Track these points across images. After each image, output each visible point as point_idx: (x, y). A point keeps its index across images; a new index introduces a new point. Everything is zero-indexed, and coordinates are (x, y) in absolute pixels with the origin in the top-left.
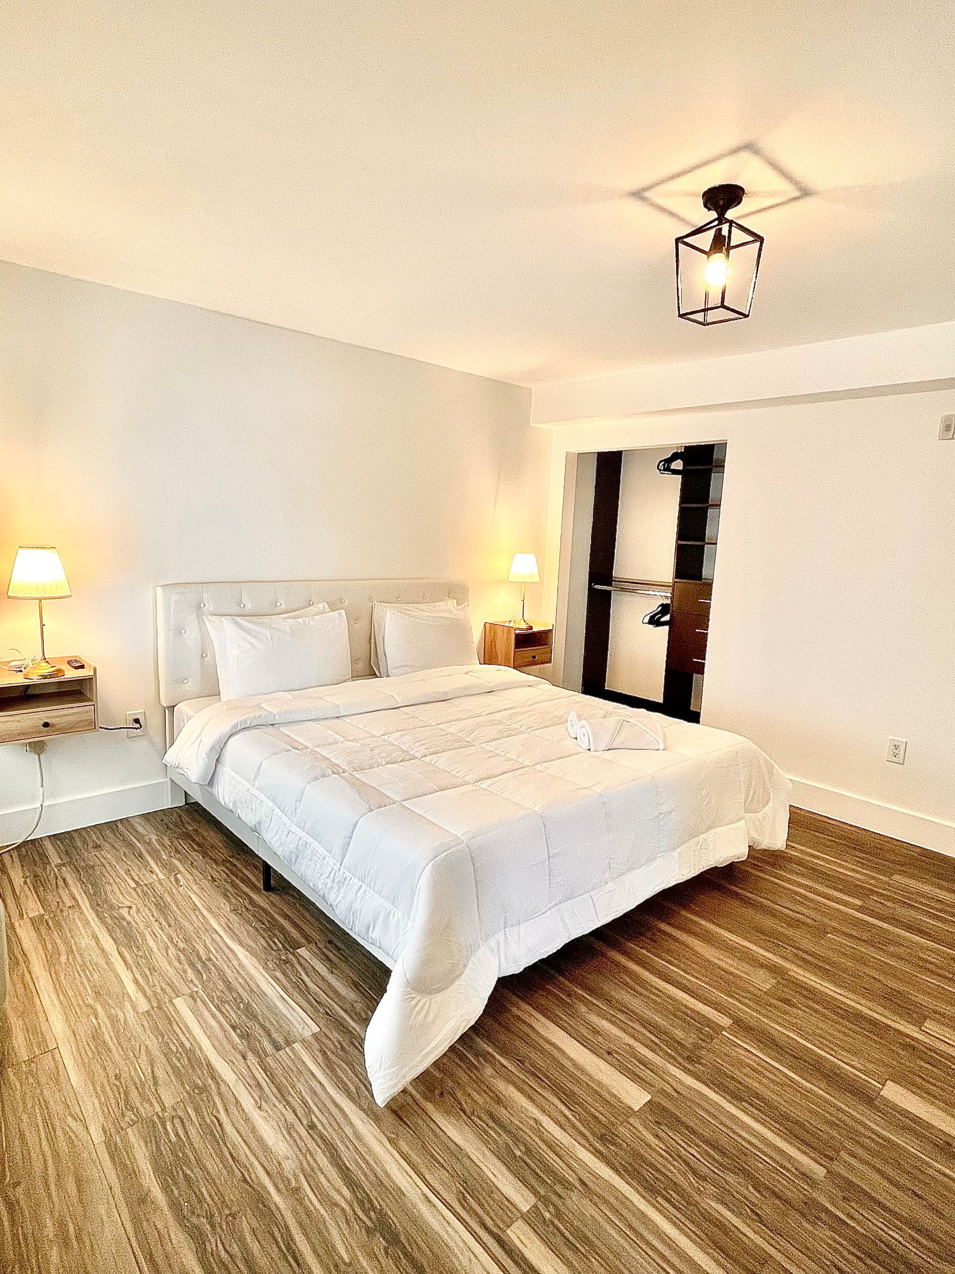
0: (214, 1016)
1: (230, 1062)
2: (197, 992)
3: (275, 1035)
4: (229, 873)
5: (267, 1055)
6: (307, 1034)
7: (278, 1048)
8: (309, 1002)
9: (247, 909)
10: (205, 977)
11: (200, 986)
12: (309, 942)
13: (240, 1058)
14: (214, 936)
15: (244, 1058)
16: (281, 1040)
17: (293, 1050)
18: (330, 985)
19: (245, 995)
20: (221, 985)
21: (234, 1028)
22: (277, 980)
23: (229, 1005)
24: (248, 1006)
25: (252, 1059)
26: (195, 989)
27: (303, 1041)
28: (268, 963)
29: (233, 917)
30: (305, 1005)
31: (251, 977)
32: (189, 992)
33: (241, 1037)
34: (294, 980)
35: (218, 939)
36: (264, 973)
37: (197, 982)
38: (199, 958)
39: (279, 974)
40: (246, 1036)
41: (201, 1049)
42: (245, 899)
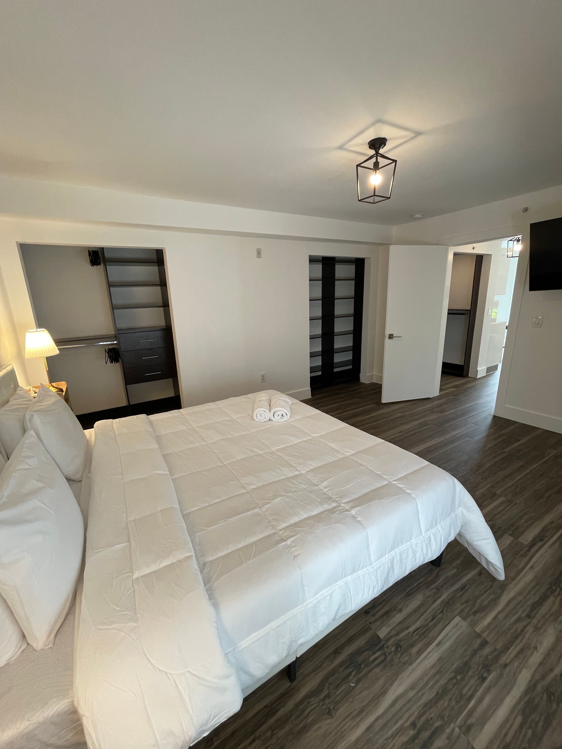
0: (480, 700)
1: (515, 676)
2: (460, 728)
3: (476, 646)
4: (252, 738)
5: (495, 649)
6: (464, 624)
7: (485, 643)
8: (435, 626)
9: (328, 696)
10: (438, 724)
11: (452, 725)
12: (368, 629)
13: (508, 669)
14: (377, 729)
15: (506, 666)
16: (479, 641)
17: (483, 631)
18: (415, 611)
19: (447, 677)
20: (444, 703)
21: (484, 679)
22: (420, 652)
23: (462, 689)
24: (457, 672)
25: (504, 659)
26: (457, 730)
27: (473, 625)
28: (403, 661)
29: (342, 711)
30: (439, 627)
31: (425, 674)
32: (463, 735)
33: (489, 672)
34: (417, 637)
35: (381, 722)
36: (414, 665)
37: (448, 731)
38: (414, 738)
39: (414, 650)
40: (487, 667)
41: (516, 705)
42: (309, 702)
